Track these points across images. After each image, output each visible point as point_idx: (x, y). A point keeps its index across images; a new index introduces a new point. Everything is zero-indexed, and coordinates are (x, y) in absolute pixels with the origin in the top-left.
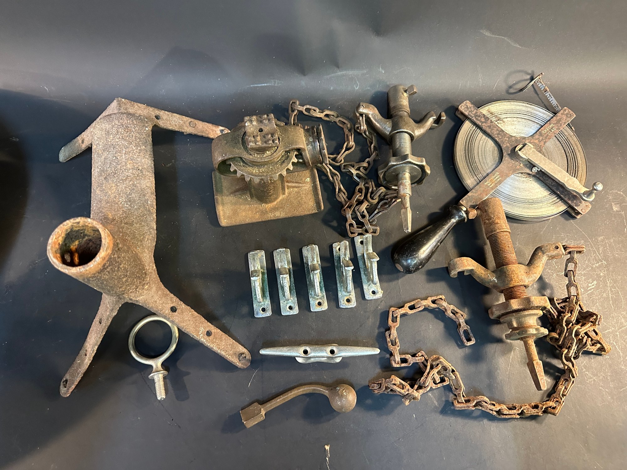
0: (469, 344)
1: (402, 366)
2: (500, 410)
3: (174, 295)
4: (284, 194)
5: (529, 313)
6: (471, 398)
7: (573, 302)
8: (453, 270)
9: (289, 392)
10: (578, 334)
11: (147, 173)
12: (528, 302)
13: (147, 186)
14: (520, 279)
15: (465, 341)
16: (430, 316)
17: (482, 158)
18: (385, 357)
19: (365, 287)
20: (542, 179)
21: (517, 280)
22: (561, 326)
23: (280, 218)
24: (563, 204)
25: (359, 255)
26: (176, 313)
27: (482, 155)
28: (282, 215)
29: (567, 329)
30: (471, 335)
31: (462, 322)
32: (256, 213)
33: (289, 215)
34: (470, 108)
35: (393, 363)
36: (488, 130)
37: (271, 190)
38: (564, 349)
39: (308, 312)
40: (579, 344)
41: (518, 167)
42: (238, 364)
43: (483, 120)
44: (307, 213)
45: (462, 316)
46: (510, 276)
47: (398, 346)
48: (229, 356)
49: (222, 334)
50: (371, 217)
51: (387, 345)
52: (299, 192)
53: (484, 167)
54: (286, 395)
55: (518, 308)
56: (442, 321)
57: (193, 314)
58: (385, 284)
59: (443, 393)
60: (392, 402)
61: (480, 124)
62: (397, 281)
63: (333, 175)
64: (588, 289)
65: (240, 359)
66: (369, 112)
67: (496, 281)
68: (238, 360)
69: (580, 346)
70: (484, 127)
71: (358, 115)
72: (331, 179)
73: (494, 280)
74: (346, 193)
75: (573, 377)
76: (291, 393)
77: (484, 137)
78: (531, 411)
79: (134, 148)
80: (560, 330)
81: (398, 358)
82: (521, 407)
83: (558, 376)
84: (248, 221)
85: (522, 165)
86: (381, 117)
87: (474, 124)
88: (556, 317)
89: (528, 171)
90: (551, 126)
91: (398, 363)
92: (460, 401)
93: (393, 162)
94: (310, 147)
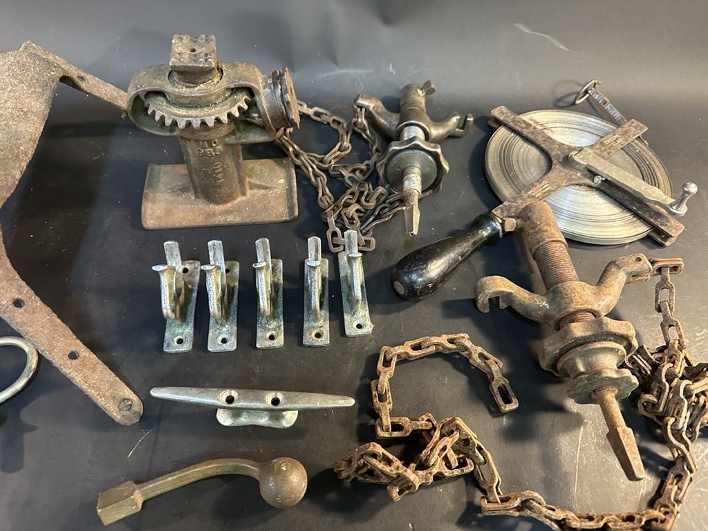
0: (509, 407)
1: (393, 435)
2: (564, 520)
3: (27, 284)
4: (244, 194)
5: (603, 346)
6: (512, 494)
7: (674, 348)
8: (480, 293)
9: (192, 466)
10: (689, 394)
11: (33, 117)
12: (599, 325)
13: (26, 130)
14: (585, 300)
15: (501, 402)
16: (447, 366)
17: (524, 167)
18: (367, 424)
19: (347, 317)
20: (608, 192)
21: (580, 300)
22: (659, 383)
23: (233, 223)
24: (641, 224)
25: (342, 275)
26: (21, 310)
27: (523, 164)
28: (236, 220)
29: (671, 388)
30: (511, 393)
31: (497, 372)
32: (199, 215)
33: (248, 220)
34: (506, 113)
35: (379, 429)
36: (531, 136)
37: (218, 173)
38: (668, 418)
39: (252, 349)
40: (694, 410)
41: (574, 177)
42: (115, 414)
43: (523, 125)
44: (273, 218)
45: (497, 363)
46: (569, 296)
47: (390, 403)
48: (101, 398)
49: (98, 363)
50: (363, 227)
51: (372, 400)
52: (266, 195)
53: (526, 176)
54: (184, 472)
55: (584, 335)
56: (466, 373)
57: (52, 320)
58: (378, 317)
59: (464, 489)
60: (373, 500)
61: (520, 129)
62: (397, 313)
63: (316, 176)
64: (696, 340)
65: (121, 407)
66: (370, 104)
67: (548, 307)
68: (116, 408)
69: (696, 412)
70: (525, 133)
71: (355, 107)
72: (314, 180)
73: (544, 306)
74: (332, 198)
75: (691, 472)
76: (195, 468)
77: (526, 145)
78: (621, 525)
79: (25, 88)
80: (658, 391)
81: (387, 421)
82: (603, 518)
83: (662, 471)
84: (185, 224)
85: (579, 174)
86: (386, 110)
87: (512, 130)
88: (649, 372)
89: (588, 181)
90: (615, 137)
91: (387, 430)
92: (491, 499)
93: (395, 146)
94: (268, 90)
